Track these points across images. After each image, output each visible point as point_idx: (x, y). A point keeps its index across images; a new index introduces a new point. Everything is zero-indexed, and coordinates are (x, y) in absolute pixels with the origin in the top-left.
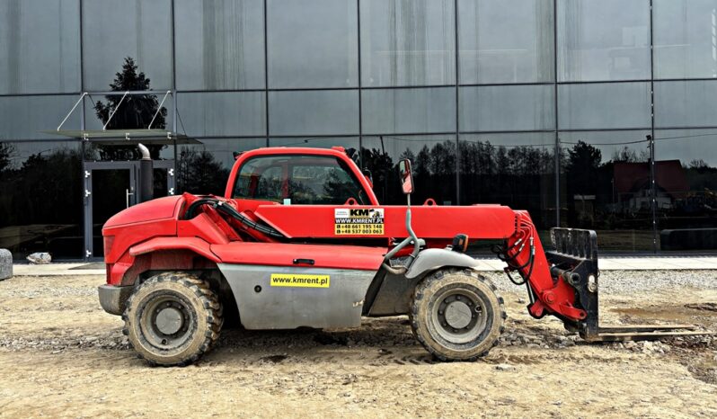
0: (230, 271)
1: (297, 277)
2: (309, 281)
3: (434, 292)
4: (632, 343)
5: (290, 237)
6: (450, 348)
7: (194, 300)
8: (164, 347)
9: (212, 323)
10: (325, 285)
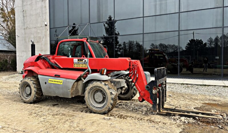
0: (41, 77)
1: (55, 80)
2: (57, 82)
3: (90, 88)
4: (177, 117)
5: (62, 67)
6: (94, 108)
7: (32, 85)
8: (26, 98)
9: (36, 92)
10: (61, 84)
